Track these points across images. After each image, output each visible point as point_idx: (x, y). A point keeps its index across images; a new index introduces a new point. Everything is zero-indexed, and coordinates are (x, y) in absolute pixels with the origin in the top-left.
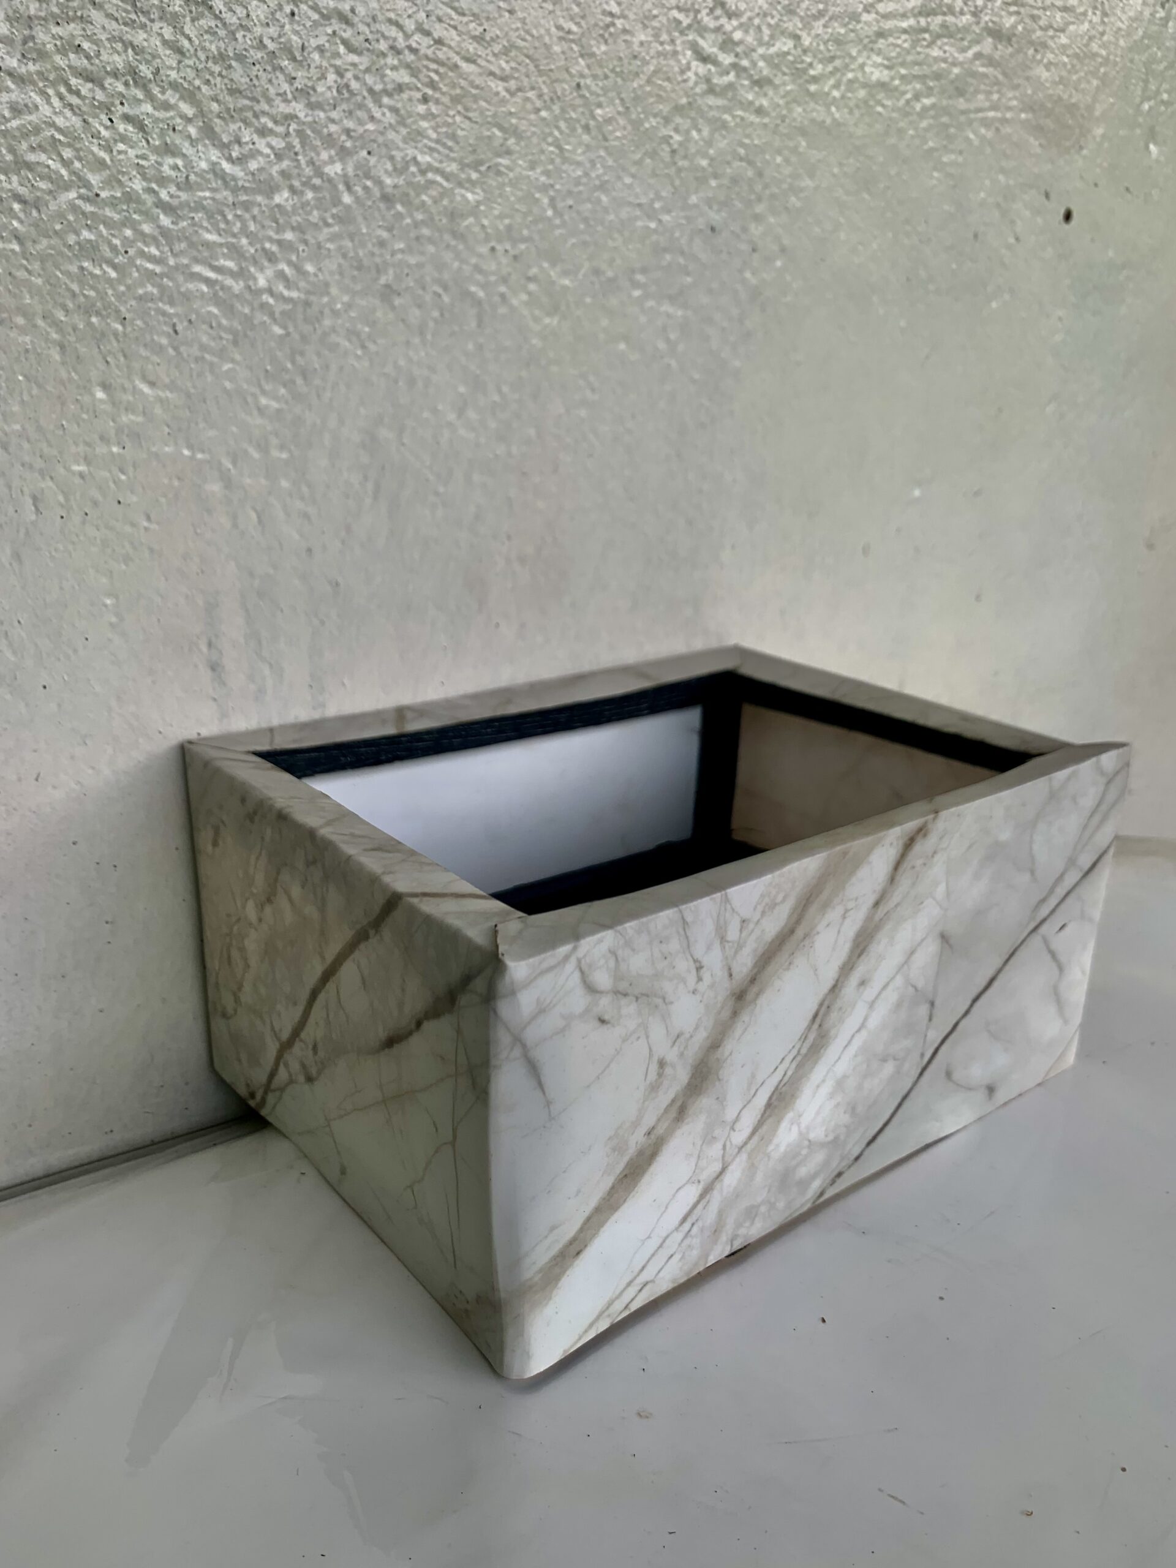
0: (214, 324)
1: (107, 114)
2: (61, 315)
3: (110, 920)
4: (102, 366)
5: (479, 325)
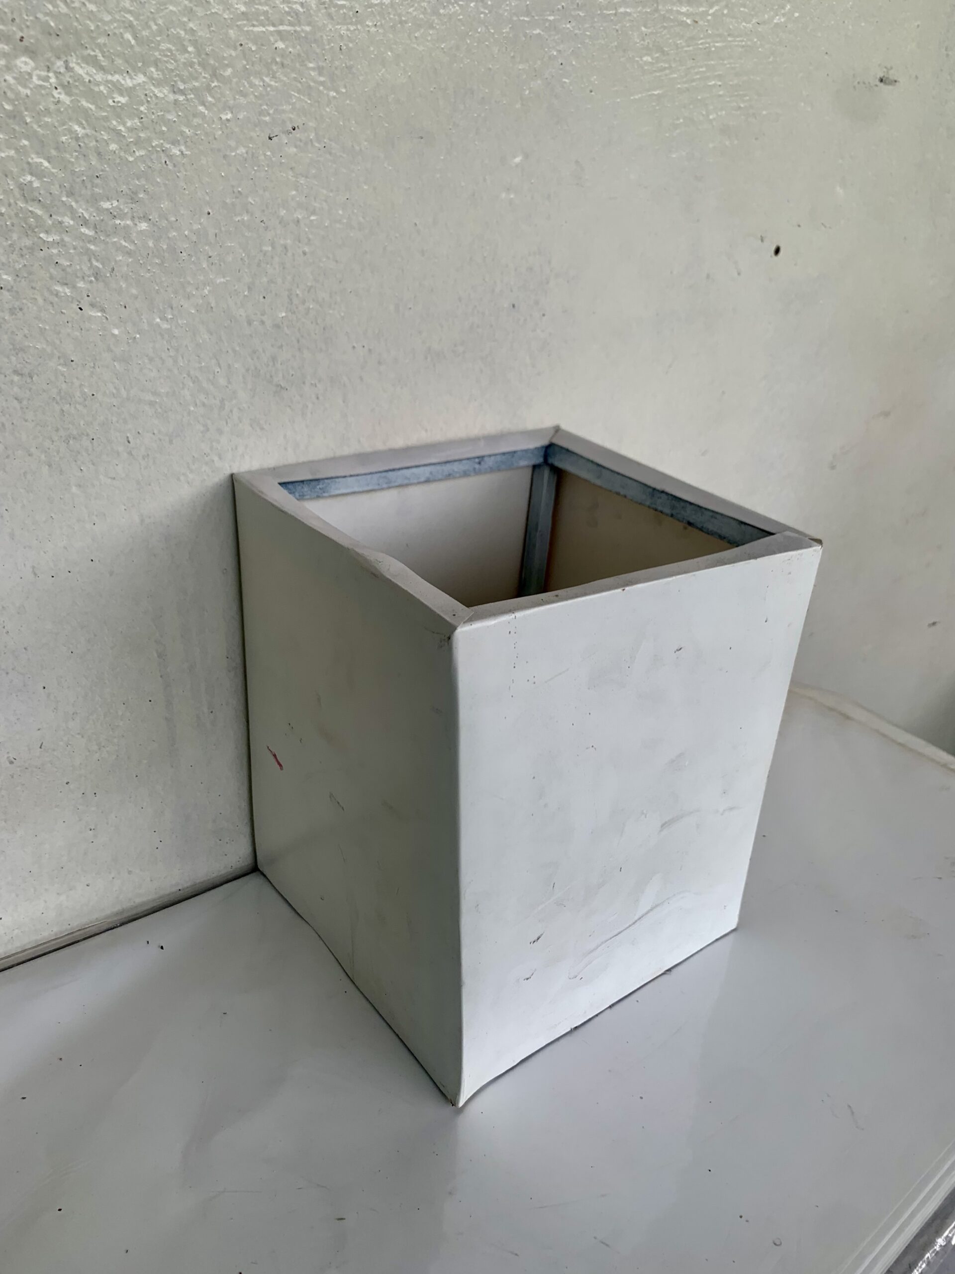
0: (155, 432)
1: (78, 305)
2: (47, 443)
3: (92, 828)
4: (79, 474)
5: (344, 402)
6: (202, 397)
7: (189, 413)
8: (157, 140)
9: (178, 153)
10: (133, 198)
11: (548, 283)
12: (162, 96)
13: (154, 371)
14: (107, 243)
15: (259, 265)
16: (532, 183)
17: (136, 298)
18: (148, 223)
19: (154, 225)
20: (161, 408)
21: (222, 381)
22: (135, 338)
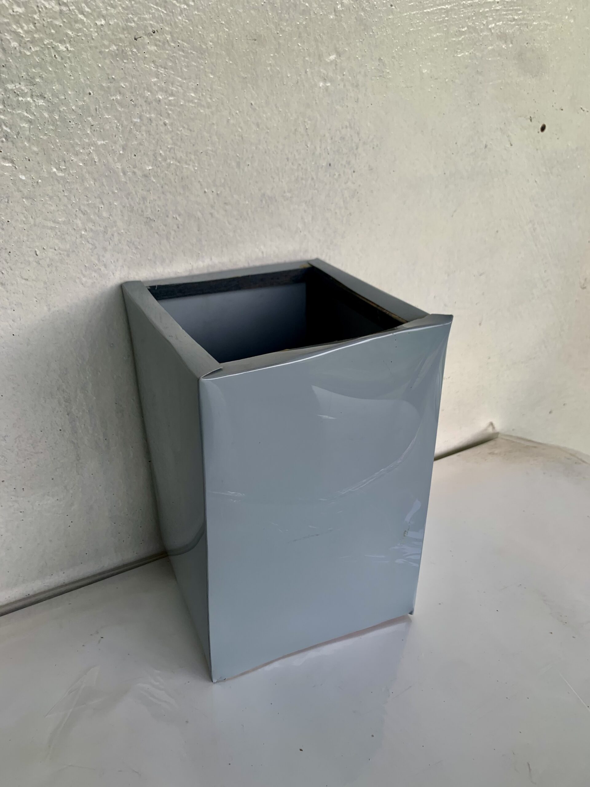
0: (56, 248)
3: (22, 511)
5: (198, 230)
6: (90, 225)
7: (81, 236)
8: (48, 40)
9: (65, 49)
10: (31, 82)
11: (357, 149)
12: (51, 7)
13: (53, 205)
14: (12, 114)
15: (130, 131)
16: (344, 75)
17: (38, 154)
18: (44, 100)
19: (48, 101)
20: (60, 231)
21: (105, 214)
22: (38, 182)
